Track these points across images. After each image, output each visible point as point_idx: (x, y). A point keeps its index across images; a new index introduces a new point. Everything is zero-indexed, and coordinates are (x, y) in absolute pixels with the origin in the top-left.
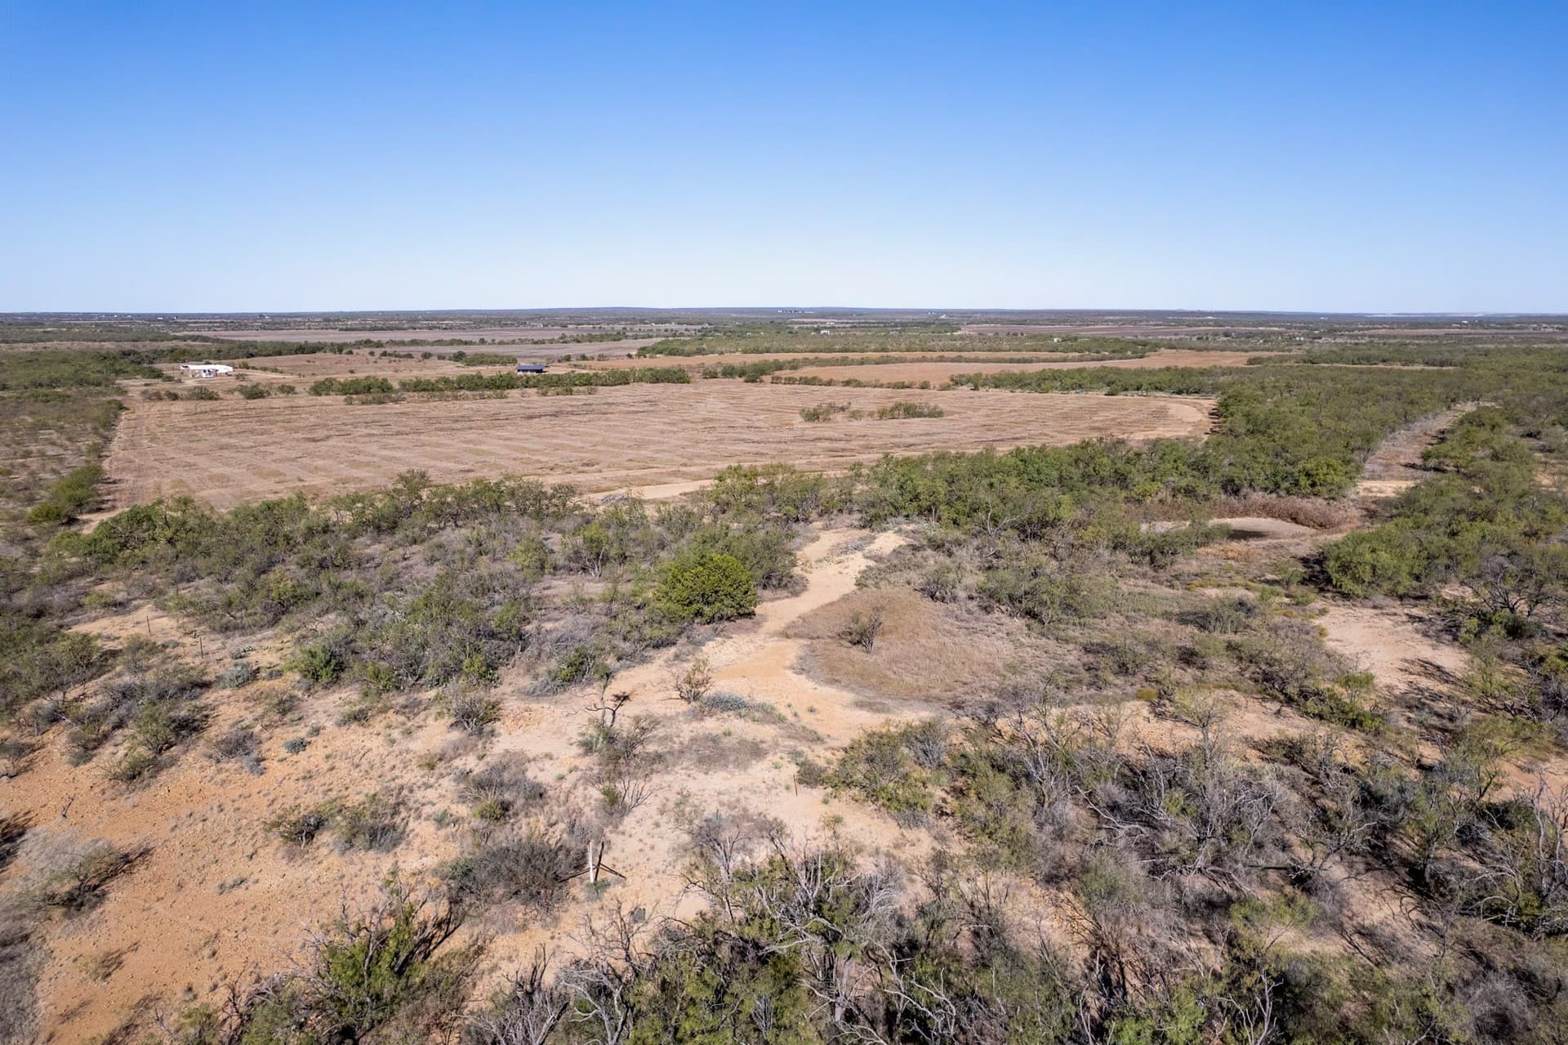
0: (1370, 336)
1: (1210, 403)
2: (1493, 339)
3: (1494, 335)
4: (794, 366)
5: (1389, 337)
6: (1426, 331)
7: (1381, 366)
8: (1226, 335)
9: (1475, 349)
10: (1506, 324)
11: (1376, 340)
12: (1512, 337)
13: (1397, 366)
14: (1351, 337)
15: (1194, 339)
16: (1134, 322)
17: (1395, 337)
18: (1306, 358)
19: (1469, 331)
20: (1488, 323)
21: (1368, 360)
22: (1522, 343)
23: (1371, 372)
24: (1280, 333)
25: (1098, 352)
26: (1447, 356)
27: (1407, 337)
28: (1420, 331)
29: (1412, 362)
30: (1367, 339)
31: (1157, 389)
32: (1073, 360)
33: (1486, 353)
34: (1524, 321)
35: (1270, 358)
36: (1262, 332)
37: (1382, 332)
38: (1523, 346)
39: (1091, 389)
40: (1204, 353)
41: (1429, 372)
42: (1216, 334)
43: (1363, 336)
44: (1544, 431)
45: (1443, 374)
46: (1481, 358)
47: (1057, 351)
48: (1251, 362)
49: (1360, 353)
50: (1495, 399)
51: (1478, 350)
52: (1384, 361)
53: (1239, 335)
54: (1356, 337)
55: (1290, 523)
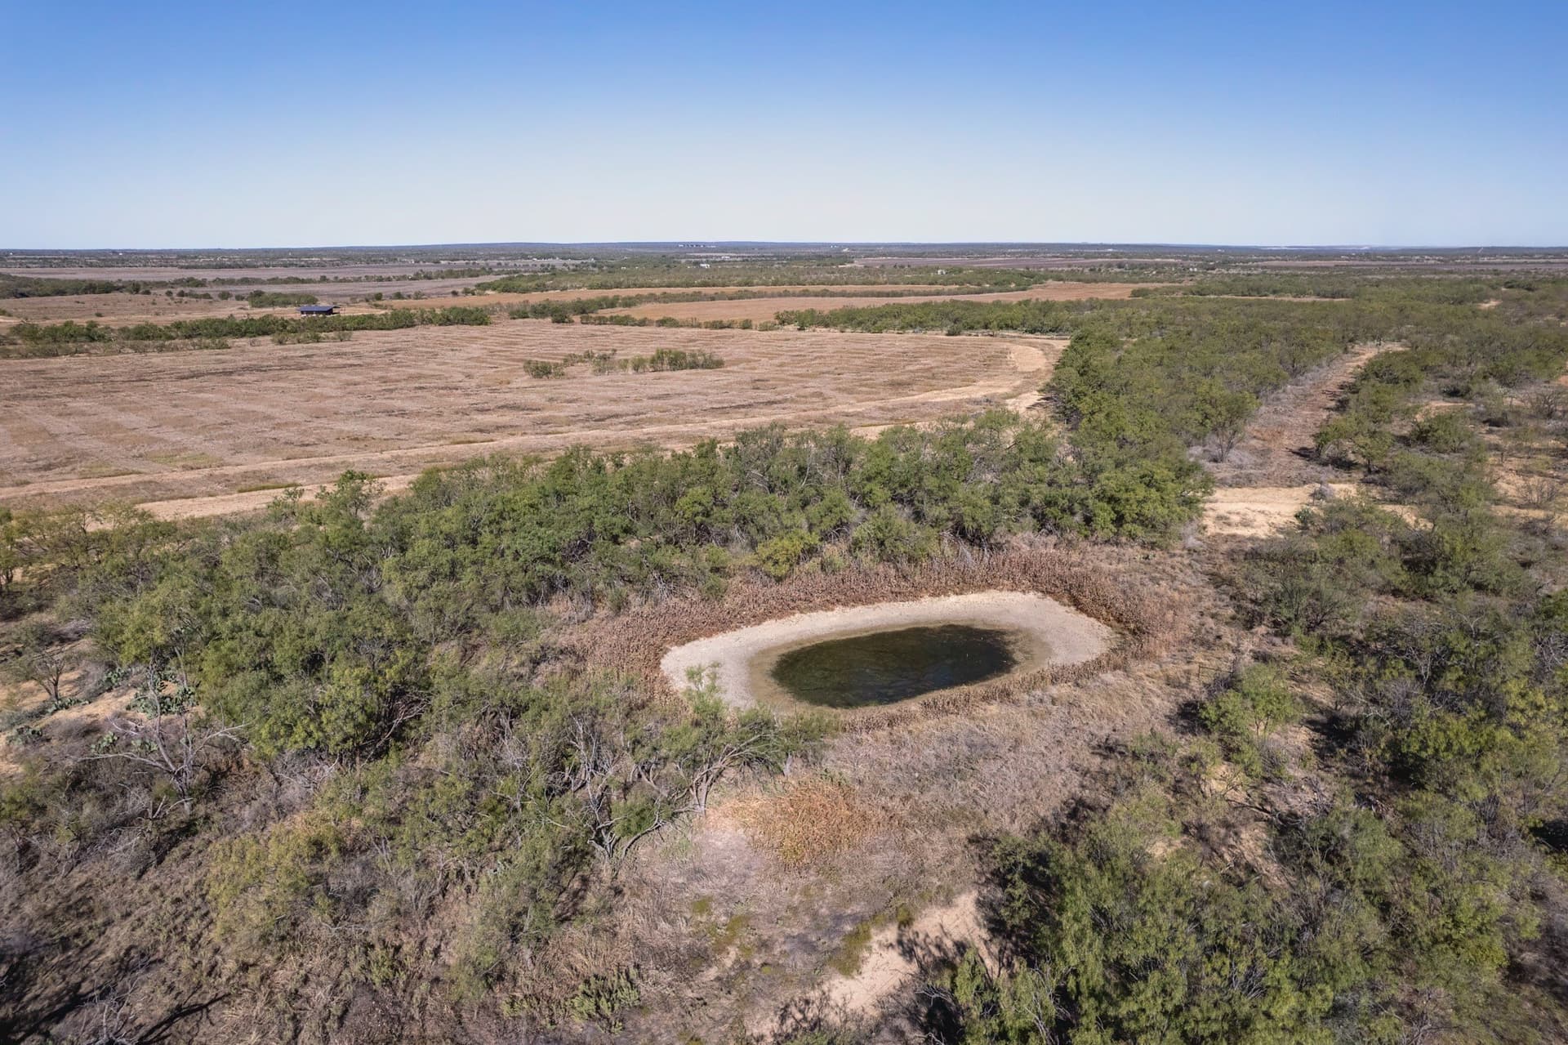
0: (1263, 267)
1: (1061, 344)
2: (1381, 270)
3: (1381, 267)
4: (629, 303)
5: (1280, 268)
6: (1317, 263)
7: (1271, 297)
8: (1120, 266)
9: (1365, 280)
10: (1391, 255)
11: (1269, 272)
12: (1398, 268)
13: (1288, 298)
14: (1243, 268)
15: (1087, 270)
16: (1033, 254)
17: (1287, 268)
18: (1194, 289)
19: (1357, 262)
20: (1375, 255)
21: (1258, 291)
22: (1410, 274)
23: (1260, 303)
24: (1175, 265)
25: (979, 285)
26: (1338, 287)
27: (1298, 268)
28: (1311, 263)
29: (1303, 293)
30: (1260, 270)
31: (1008, 327)
32: (950, 293)
33: (1378, 284)
34: (1408, 253)
35: (1156, 290)
36: (1157, 264)
37: (1275, 263)
38: (1411, 277)
39: (933, 328)
40: (1093, 285)
41: (1321, 304)
42: (1110, 265)
43: (1257, 267)
44: (1475, 388)
45: (1335, 306)
46: (1374, 289)
47: (936, 283)
48: (1135, 293)
49: (1251, 284)
50: (1399, 338)
51: (1369, 281)
52: (1274, 292)
53: (1133, 267)
54: (1249, 268)
55: (1067, 608)
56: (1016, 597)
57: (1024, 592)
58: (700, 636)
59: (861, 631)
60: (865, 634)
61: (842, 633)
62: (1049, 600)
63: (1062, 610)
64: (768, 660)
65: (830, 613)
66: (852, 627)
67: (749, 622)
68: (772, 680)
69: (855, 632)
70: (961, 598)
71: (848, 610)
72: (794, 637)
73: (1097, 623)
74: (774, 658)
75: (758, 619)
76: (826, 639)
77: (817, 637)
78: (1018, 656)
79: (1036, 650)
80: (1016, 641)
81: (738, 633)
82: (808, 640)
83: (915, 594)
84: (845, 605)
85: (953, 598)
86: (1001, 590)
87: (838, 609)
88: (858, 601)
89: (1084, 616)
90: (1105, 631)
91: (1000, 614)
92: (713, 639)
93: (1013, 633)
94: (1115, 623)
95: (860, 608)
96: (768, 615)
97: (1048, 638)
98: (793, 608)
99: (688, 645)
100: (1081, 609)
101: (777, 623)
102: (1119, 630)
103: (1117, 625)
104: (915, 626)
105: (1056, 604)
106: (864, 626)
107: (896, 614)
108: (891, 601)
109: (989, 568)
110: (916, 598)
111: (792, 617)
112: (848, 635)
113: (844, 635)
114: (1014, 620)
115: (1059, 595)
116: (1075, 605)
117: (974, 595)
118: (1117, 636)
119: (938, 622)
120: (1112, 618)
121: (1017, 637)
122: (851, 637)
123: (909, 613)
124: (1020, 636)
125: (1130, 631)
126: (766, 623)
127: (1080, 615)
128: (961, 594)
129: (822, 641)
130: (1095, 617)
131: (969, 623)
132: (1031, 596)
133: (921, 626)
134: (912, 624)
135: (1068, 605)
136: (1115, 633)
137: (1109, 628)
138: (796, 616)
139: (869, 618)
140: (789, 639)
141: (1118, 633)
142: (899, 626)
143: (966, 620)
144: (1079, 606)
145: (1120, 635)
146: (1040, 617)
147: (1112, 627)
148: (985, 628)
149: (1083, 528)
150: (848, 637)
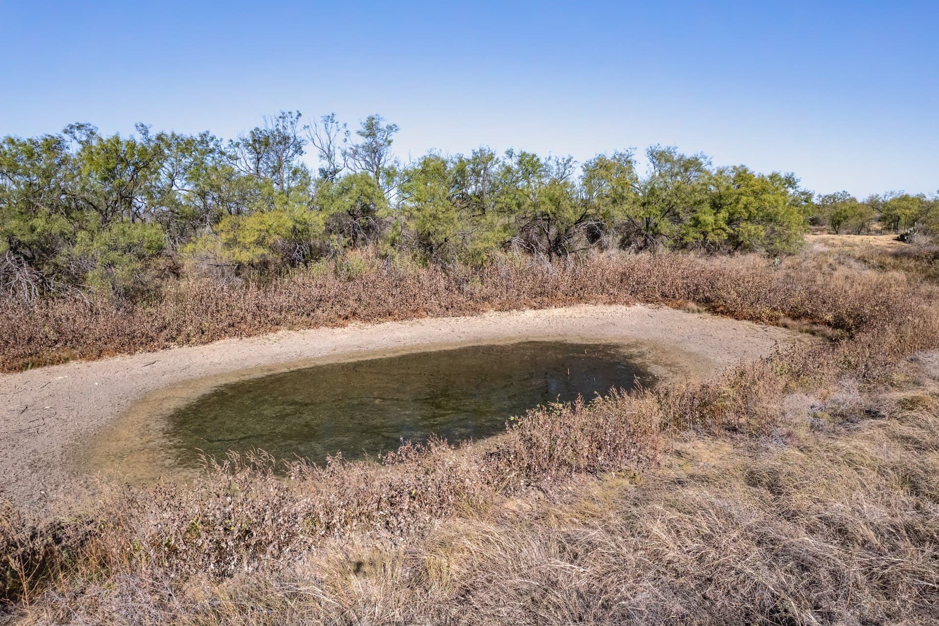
55: (697, 315)
56: (619, 310)
57: (627, 303)
62: (666, 311)
63: (692, 317)
64: (187, 393)
65: (338, 330)
66: (371, 347)
67: (188, 340)
69: (375, 353)
70: (543, 313)
71: (368, 326)
73: (757, 327)
75: (207, 336)
77: (307, 360)
78: (657, 370)
79: (683, 361)
80: (642, 355)
83: (474, 306)
84: (366, 319)
85: (530, 314)
86: (596, 304)
87: (353, 325)
88: (388, 315)
89: (728, 321)
90: (779, 333)
91: (602, 327)
93: (629, 346)
94: (789, 321)
95: (388, 325)
97: (693, 348)
98: (276, 322)
99: (32, 372)
100: (722, 312)
101: (241, 342)
102: (807, 327)
103: (795, 323)
104: (475, 344)
105: (680, 312)
106: (392, 345)
107: (446, 330)
108: (438, 316)
109: (575, 278)
110: (475, 311)
111: (271, 335)
112: (361, 356)
113: (354, 357)
114: (625, 332)
115: (679, 302)
116: (709, 310)
117: (558, 310)
118: (808, 335)
119: (511, 339)
120: (782, 314)
121: (640, 350)
122: (365, 359)
123: (466, 330)
124: (644, 349)
125: (829, 324)
126: (222, 341)
127: (724, 320)
128: (541, 308)
129: (313, 366)
130: (752, 318)
131: (559, 339)
132: (639, 308)
133: (485, 343)
134: (470, 342)
135: (699, 311)
136: (801, 332)
137: (783, 329)
138: (280, 333)
139: (401, 335)
140: (251, 363)
141: (807, 332)
142: (451, 344)
143: (552, 336)
144: (718, 310)
145: (813, 333)
146: (663, 326)
147: (785, 326)
148: (584, 342)
149: (691, 230)
150: (361, 359)
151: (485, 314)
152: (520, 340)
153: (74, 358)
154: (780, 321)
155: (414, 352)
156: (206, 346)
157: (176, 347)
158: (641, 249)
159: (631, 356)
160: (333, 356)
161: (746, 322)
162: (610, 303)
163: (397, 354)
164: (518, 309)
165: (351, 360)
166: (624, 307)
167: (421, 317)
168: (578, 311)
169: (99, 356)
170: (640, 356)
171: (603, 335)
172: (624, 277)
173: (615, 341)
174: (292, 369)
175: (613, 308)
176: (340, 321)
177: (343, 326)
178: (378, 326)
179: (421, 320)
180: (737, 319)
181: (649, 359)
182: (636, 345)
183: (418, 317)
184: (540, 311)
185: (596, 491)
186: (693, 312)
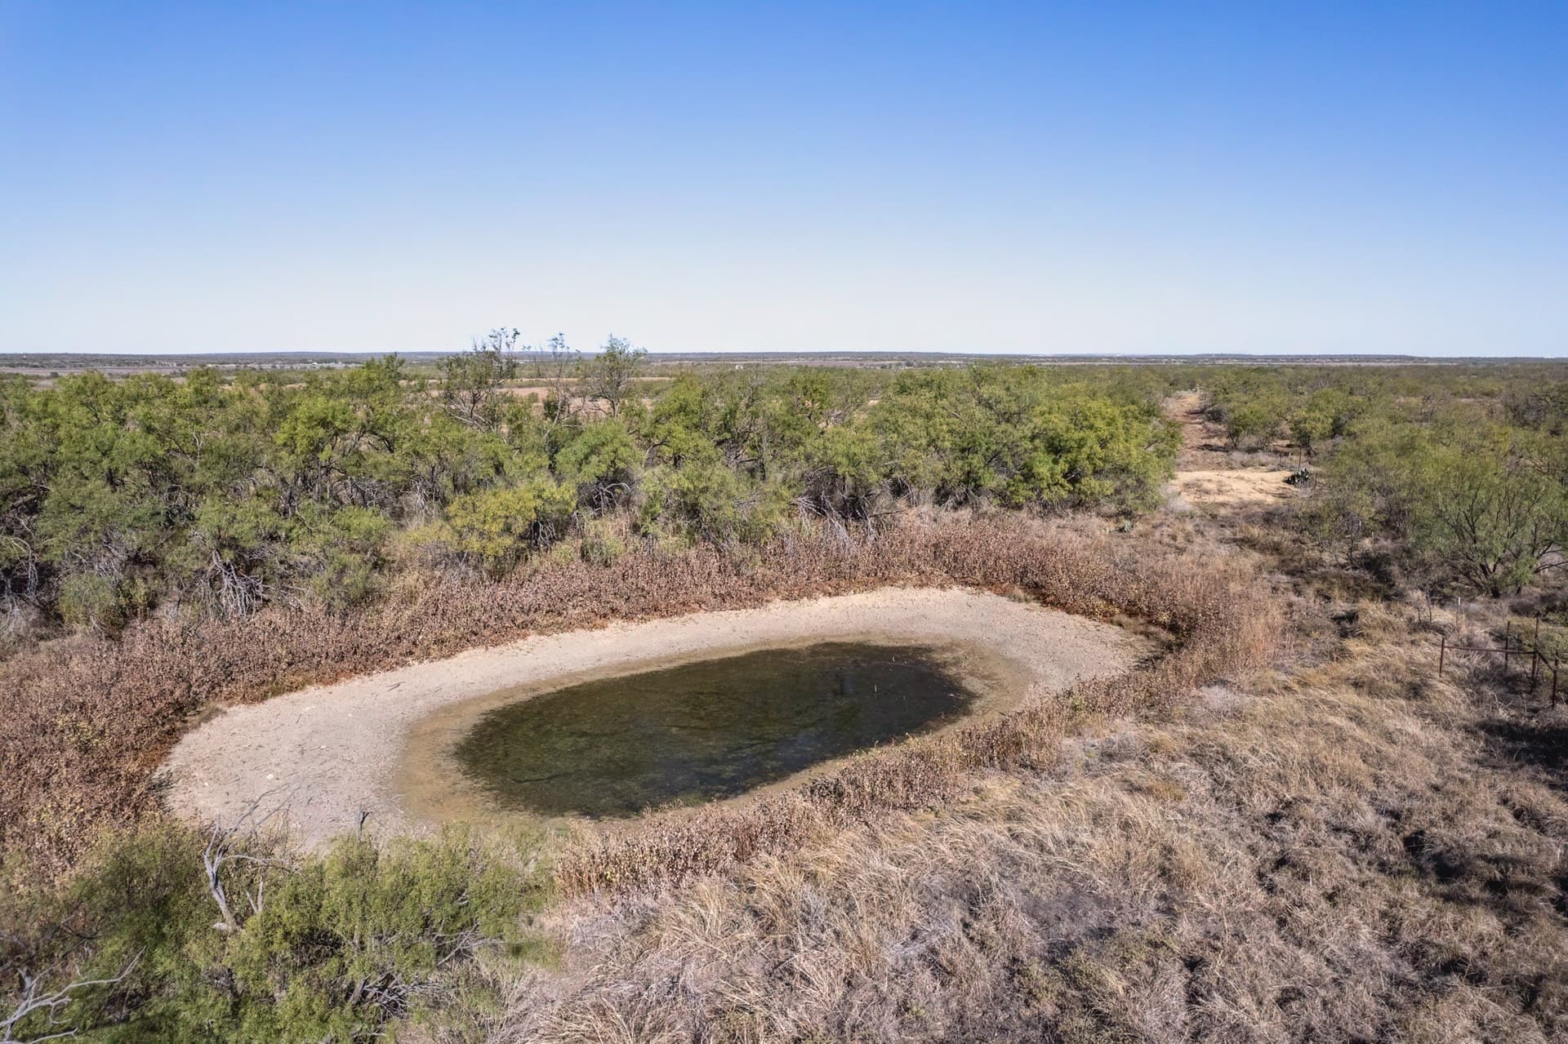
55: (1023, 605)
56: (932, 594)
57: (942, 587)
58: (309, 682)
59: (659, 660)
60: (667, 666)
61: (621, 666)
62: (988, 597)
63: (1018, 608)
64: (455, 724)
65: (597, 633)
66: (641, 655)
67: (427, 654)
68: (453, 765)
69: (648, 663)
70: (840, 601)
71: (633, 626)
72: (523, 678)
73: (1089, 623)
74: (471, 718)
75: (447, 647)
76: (588, 679)
77: (571, 675)
78: (972, 684)
79: (1002, 673)
80: (957, 663)
81: (400, 674)
82: (548, 683)
83: (756, 595)
84: (628, 617)
85: (824, 602)
86: (904, 587)
87: (615, 625)
88: (653, 610)
89: (1058, 615)
90: (1112, 633)
91: (911, 620)
92: (336, 689)
93: (944, 649)
94: (1124, 619)
95: (656, 623)
96: (473, 637)
97: (1014, 652)
98: (524, 625)
99: (274, 702)
100: (1052, 603)
101: (488, 654)
102: (1141, 628)
103: (1131, 621)
104: (764, 648)
105: (1004, 600)
106: (665, 651)
107: (725, 629)
108: (713, 609)
109: (878, 551)
110: (759, 602)
111: (520, 642)
112: (633, 669)
113: (624, 669)
114: (939, 629)
115: (1004, 586)
116: (1038, 599)
117: (858, 596)
118: (1142, 637)
119: (804, 639)
120: (1117, 610)
121: (955, 655)
122: (638, 672)
123: (748, 628)
124: (961, 653)
125: (1164, 626)
126: (465, 653)
127: (1054, 613)
128: (837, 594)
129: (580, 682)
130: (1084, 613)
131: (860, 638)
132: (957, 593)
133: (774, 647)
134: (756, 644)
135: (1026, 600)
136: (1135, 633)
137: (1117, 628)
138: (530, 639)
139: (674, 638)
140: (510, 681)
141: (1141, 633)
142: (733, 649)
143: (854, 635)
144: (1048, 599)
145: (1147, 635)
146: (983, 620)
147: (1120, 625)
148: (892, 644)
149: (1021, 486)
150: (634, 672)
151: (771, 606)
152: (815, 642)
153: (310, 683)
154: (1115, 618)
155: (693, 660)
156: (449, 660)
157: (416, 663)
158: (960, 503)
159: (945, 665)
160: (602, 668)
161: (1078, 617)
162: (921, 586)
163: (675, 665)
164: (810, 596)
165: (623, 674)
166: (938, 592)
167: (694, 611)
168: (882, 598)
169: (336, 680)
170: (955, 664)
171: (912, 632)
172: (937, 550)
173: (927, 642)
174: (558, 688)
175: (925, 592)
176: (599, 621)
177: (603, 627)
178: (644, 626)
179: (694, 616)
180: (1068, 613)
181: (965, 668)
182: (952, 646)
183: (689, 612)
184: (836, 599)
185: (910, 823)
186: (1020, 601)
